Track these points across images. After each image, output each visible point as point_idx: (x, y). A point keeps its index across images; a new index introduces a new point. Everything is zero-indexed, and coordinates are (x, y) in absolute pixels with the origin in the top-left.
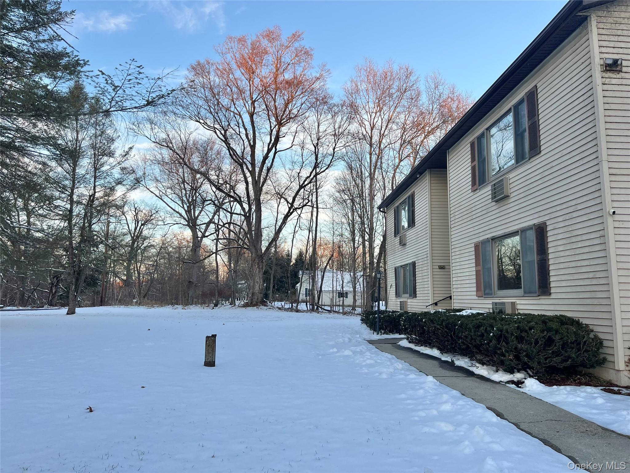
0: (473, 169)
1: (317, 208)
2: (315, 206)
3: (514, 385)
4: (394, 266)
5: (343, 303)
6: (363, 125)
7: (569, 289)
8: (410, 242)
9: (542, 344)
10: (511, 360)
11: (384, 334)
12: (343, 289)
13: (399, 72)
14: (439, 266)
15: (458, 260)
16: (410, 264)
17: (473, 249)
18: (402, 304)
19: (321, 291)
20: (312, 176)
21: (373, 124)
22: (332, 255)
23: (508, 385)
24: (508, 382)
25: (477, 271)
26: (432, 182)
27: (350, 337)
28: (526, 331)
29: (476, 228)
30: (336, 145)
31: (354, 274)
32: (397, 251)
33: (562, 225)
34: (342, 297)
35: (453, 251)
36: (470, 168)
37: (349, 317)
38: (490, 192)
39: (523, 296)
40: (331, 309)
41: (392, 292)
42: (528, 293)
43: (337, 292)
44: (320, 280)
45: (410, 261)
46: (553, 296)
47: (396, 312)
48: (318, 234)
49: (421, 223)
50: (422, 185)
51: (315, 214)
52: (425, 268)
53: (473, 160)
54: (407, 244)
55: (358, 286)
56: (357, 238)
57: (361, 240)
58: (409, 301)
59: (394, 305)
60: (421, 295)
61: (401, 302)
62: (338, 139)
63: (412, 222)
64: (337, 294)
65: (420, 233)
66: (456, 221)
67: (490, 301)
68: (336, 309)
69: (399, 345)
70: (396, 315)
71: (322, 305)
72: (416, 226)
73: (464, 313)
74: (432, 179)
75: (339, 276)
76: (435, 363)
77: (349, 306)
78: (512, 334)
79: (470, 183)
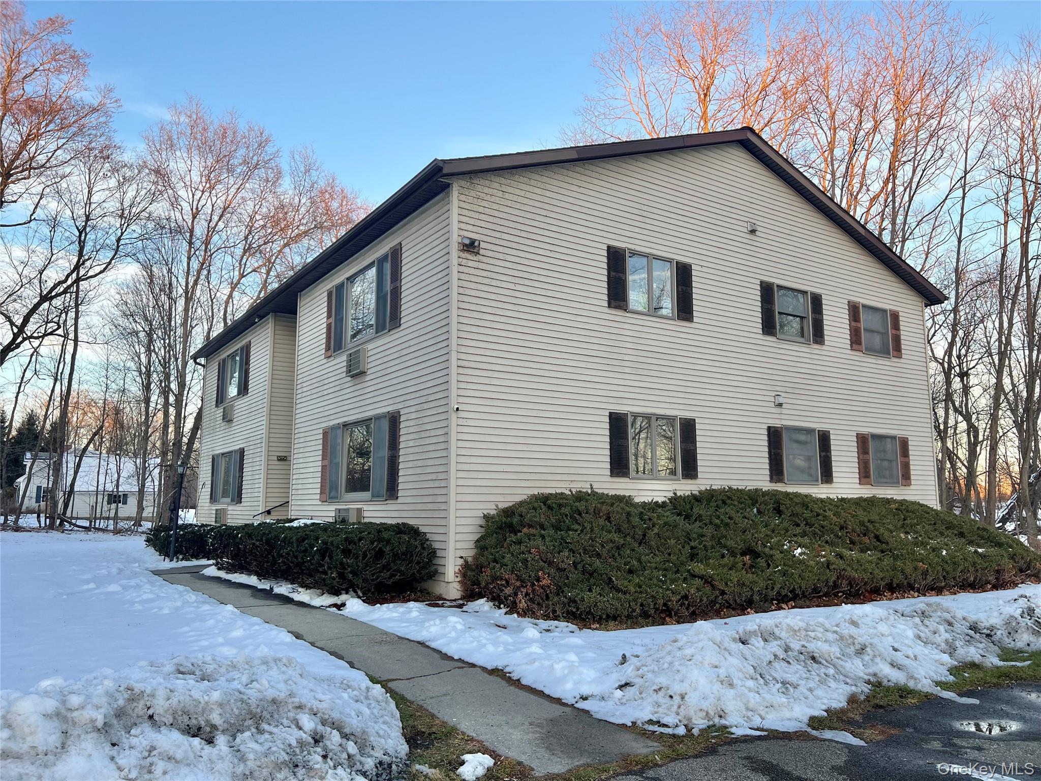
0: (329, 327)
1: (76, 341)
2: (72, 336)
3: (334, 609)
4: (211, 453)
5: (116, 513)
6: (178, 207)
7: (414, 493)
8: (240, 418)
9: (371, 558)
10: (334, 579)
11: (182, 560)
12: (117, 488)
13: (247, 134)
14: (278, 457)
15: (301, 450)
16: (235, 451)
17: (321, 436)
18: (219, 514)
19: (72, 491)
20: (69, 282)
21: (197, 208)
22: (101, 428)
23: (328, 609)
24: (330, 606)
25: (323, 467)
26: (277, 332)
27: (121, 567)
28: (355, 543)
29: (327, 408)
30: (122, 234)
31: (145, 462)
32: (218, 430)
33: (413, 416)
34: (115, 502)
35: (297, 436)
36: (325, 325)
37: (127, 538)
38: (345, 364)
39: (371, 501)
40: (90, 524)
41: (204, 495)
42: (376, 497)
43: (106, 493)
44: (71, 472)
45: (237, 448)
46: (400, 500)
47: (207, 525)
48: (75, 386)
49: (257, 391)
50: (263, 334)
51: (70, 348)
52: (258, 459)
53: (329, 316)
54: (235, 420)
55: (148, 483)
56: (154, 398)
57: (161, 401)
58: (230, 508)
59: (207, 515)
60: (248, 499)
61: (217, 510)
62: (128, 225)
63: (244, 389)
64: (106, 498)
65: (254, 405)
66: (304, 394)
67: (333, 508)
68: (102, 524)
69: (203, 574)
70: (204, 530)
71: (72, 518)
72: (249, 395)
73: (295, 524)
74: (277, 327)
75: (113, 466)
76: (247, 592)
77: (128, 519)
78: (338, 547)
79: (324, 346)
